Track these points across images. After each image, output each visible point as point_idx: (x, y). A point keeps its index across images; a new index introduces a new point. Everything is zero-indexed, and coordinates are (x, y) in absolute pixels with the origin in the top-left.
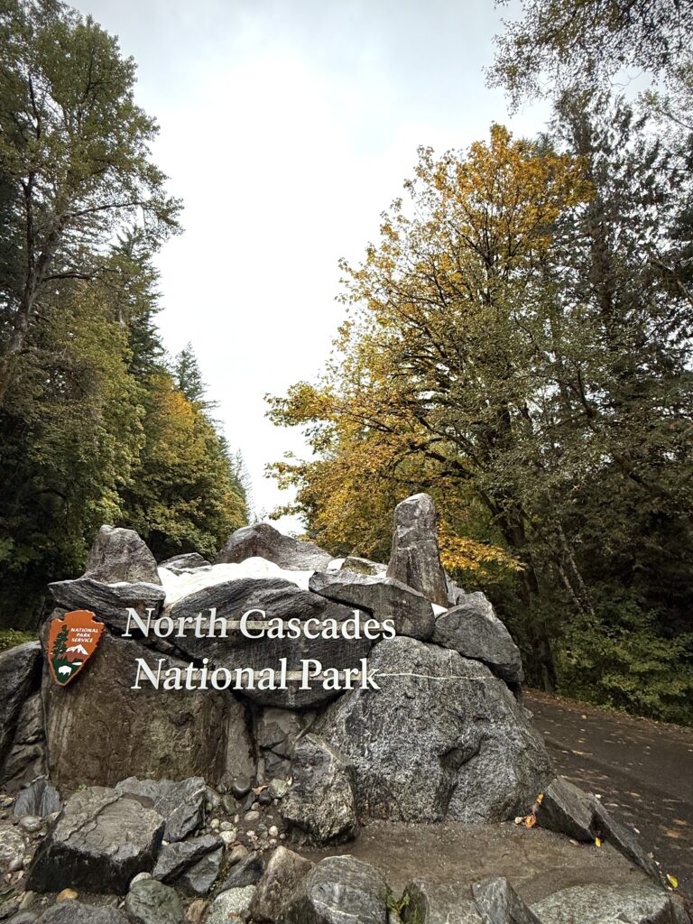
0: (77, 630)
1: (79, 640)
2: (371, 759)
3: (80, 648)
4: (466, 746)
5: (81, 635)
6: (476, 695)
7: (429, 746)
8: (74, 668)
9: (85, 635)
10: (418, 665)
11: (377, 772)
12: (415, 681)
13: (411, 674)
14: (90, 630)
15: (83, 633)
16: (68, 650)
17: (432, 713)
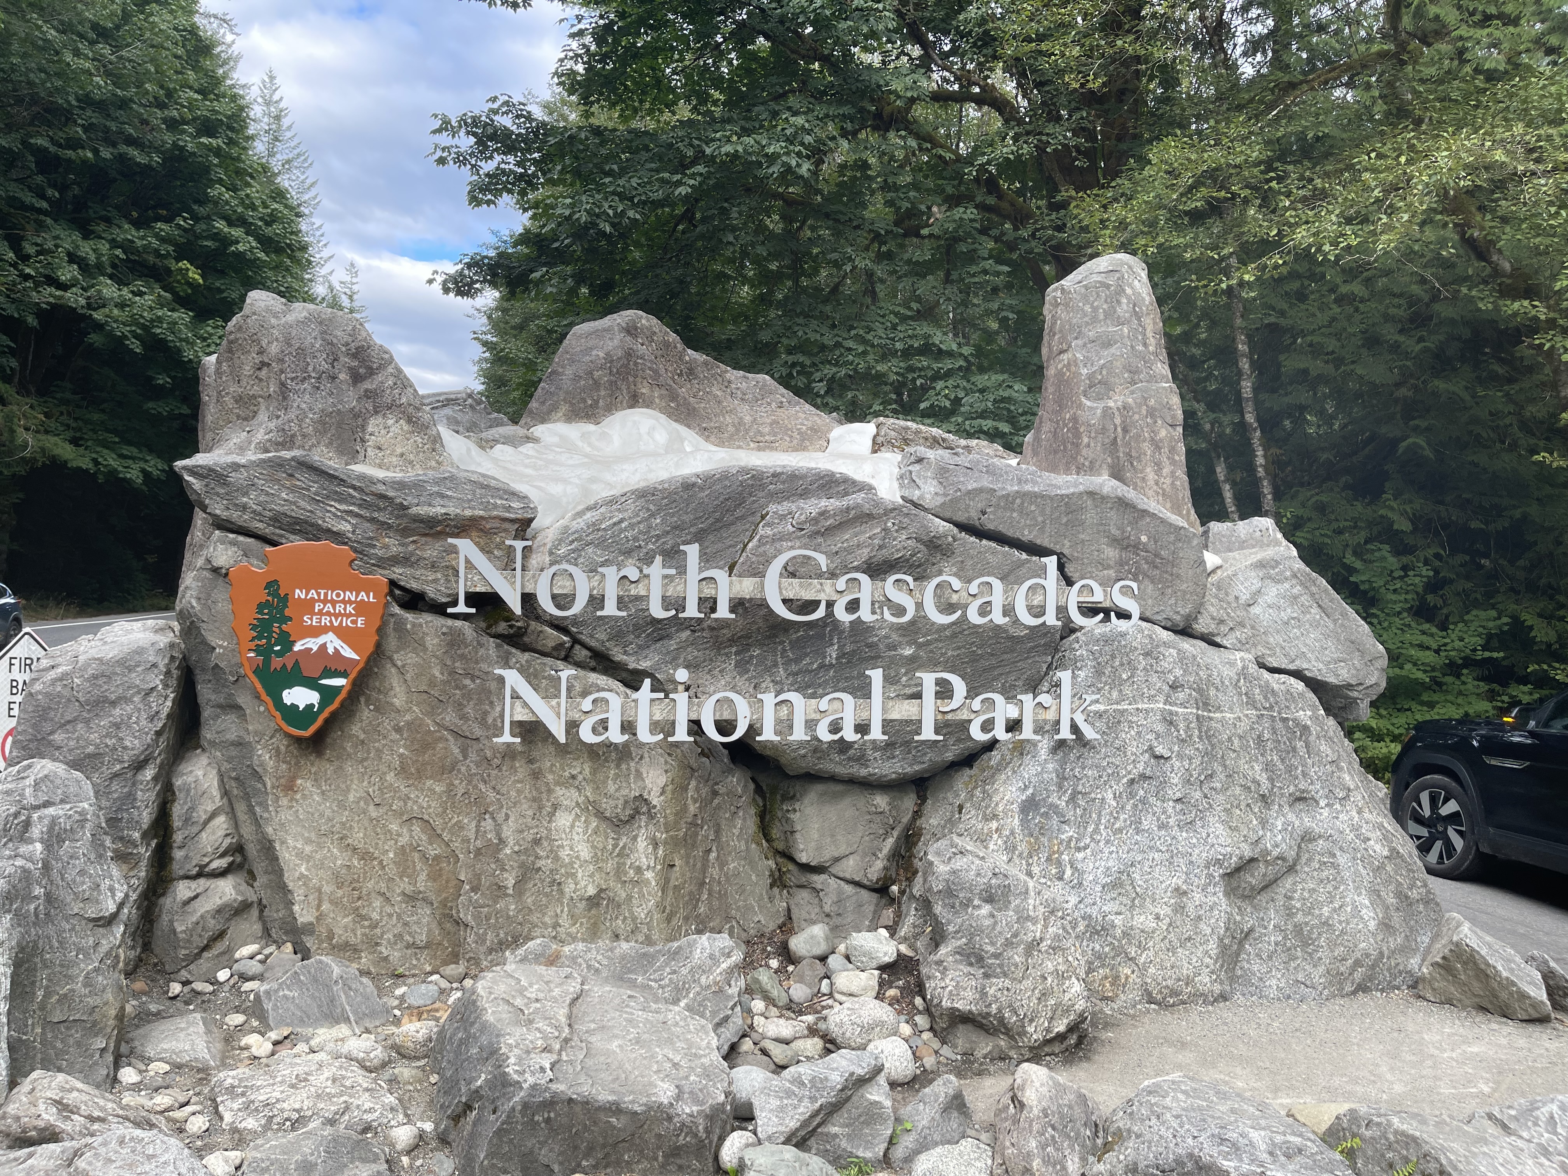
0: (313, 594)
1: (325, 620)
2: (1080, 884)
3: (332, 642)
4: (1275, 853)
5: (329, 607)
6: (1294, 749)
7: (1201, 855)
8: (328, 694)
9: (340, 608)
10: (1174, 687)
11: (1094, 912)
12: (1169, 721)
13: (1161, 705)
14: (350, 596)
15: (334, 603)
16: (297, 647)
17: (1205, 787)
